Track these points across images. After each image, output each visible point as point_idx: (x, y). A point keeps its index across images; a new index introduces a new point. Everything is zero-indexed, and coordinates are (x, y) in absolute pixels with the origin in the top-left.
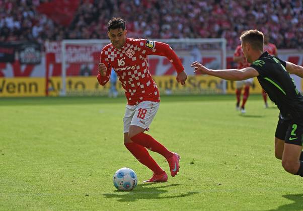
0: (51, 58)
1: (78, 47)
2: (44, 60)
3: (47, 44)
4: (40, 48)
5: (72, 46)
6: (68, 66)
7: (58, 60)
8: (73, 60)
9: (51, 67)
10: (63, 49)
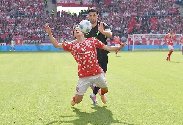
0: (130, 39)
1: (138, 36)
2: (127, 40)
3: (128, 35)
4: (126, 36)
5: (136, 36)
6: (135, 42)
7: (132, 40)
8: (136, 40)
9: (130, 42)
10: (133, 37)
